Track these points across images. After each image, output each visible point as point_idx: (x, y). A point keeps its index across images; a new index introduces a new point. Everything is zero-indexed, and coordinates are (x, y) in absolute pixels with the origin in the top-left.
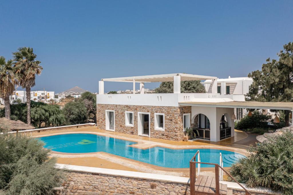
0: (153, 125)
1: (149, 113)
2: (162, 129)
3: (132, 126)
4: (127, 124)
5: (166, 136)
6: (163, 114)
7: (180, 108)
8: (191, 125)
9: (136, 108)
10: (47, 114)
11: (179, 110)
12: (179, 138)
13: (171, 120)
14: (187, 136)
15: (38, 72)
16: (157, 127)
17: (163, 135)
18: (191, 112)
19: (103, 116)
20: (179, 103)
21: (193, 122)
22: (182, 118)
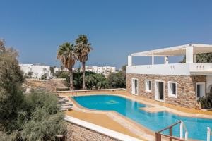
0: (167, 92)
1: (164, 82)
2: (175, 96)
3: (150, 91)
4: (147, 90)
5: (178, 103)
6: (176, 83)
7: (192, 77)
8: (206, 94)
9: (153, 77)
10: (95, 80)
11: (190, 79)
12: (191, 105)
13: (183, 88)
14: (200, 105)
15: (89, 51)
16: (170, 94)
17: (175, 101)
18: (206, 82)
19: (130, 83)
20: (191, 72)
21: (208, 92)
22: (195, 87)
